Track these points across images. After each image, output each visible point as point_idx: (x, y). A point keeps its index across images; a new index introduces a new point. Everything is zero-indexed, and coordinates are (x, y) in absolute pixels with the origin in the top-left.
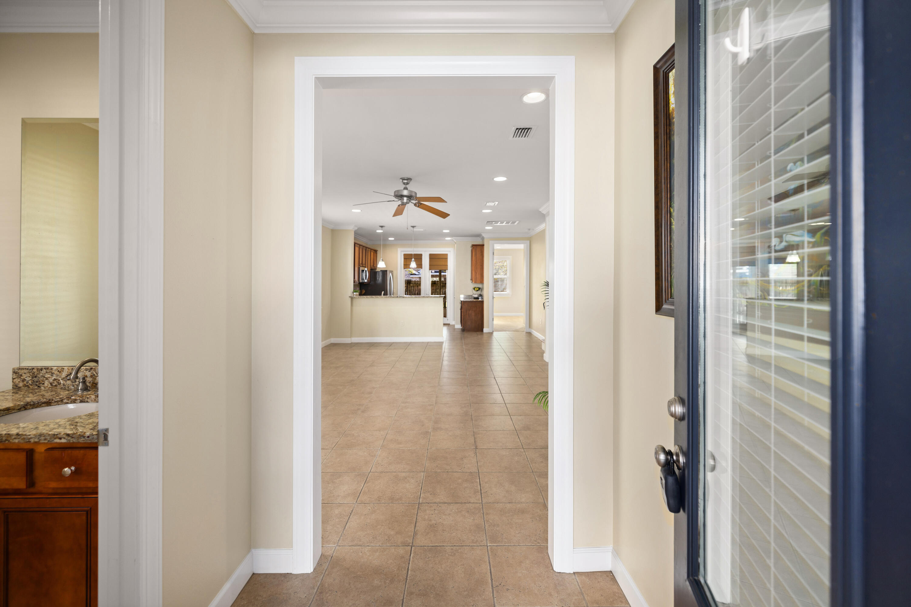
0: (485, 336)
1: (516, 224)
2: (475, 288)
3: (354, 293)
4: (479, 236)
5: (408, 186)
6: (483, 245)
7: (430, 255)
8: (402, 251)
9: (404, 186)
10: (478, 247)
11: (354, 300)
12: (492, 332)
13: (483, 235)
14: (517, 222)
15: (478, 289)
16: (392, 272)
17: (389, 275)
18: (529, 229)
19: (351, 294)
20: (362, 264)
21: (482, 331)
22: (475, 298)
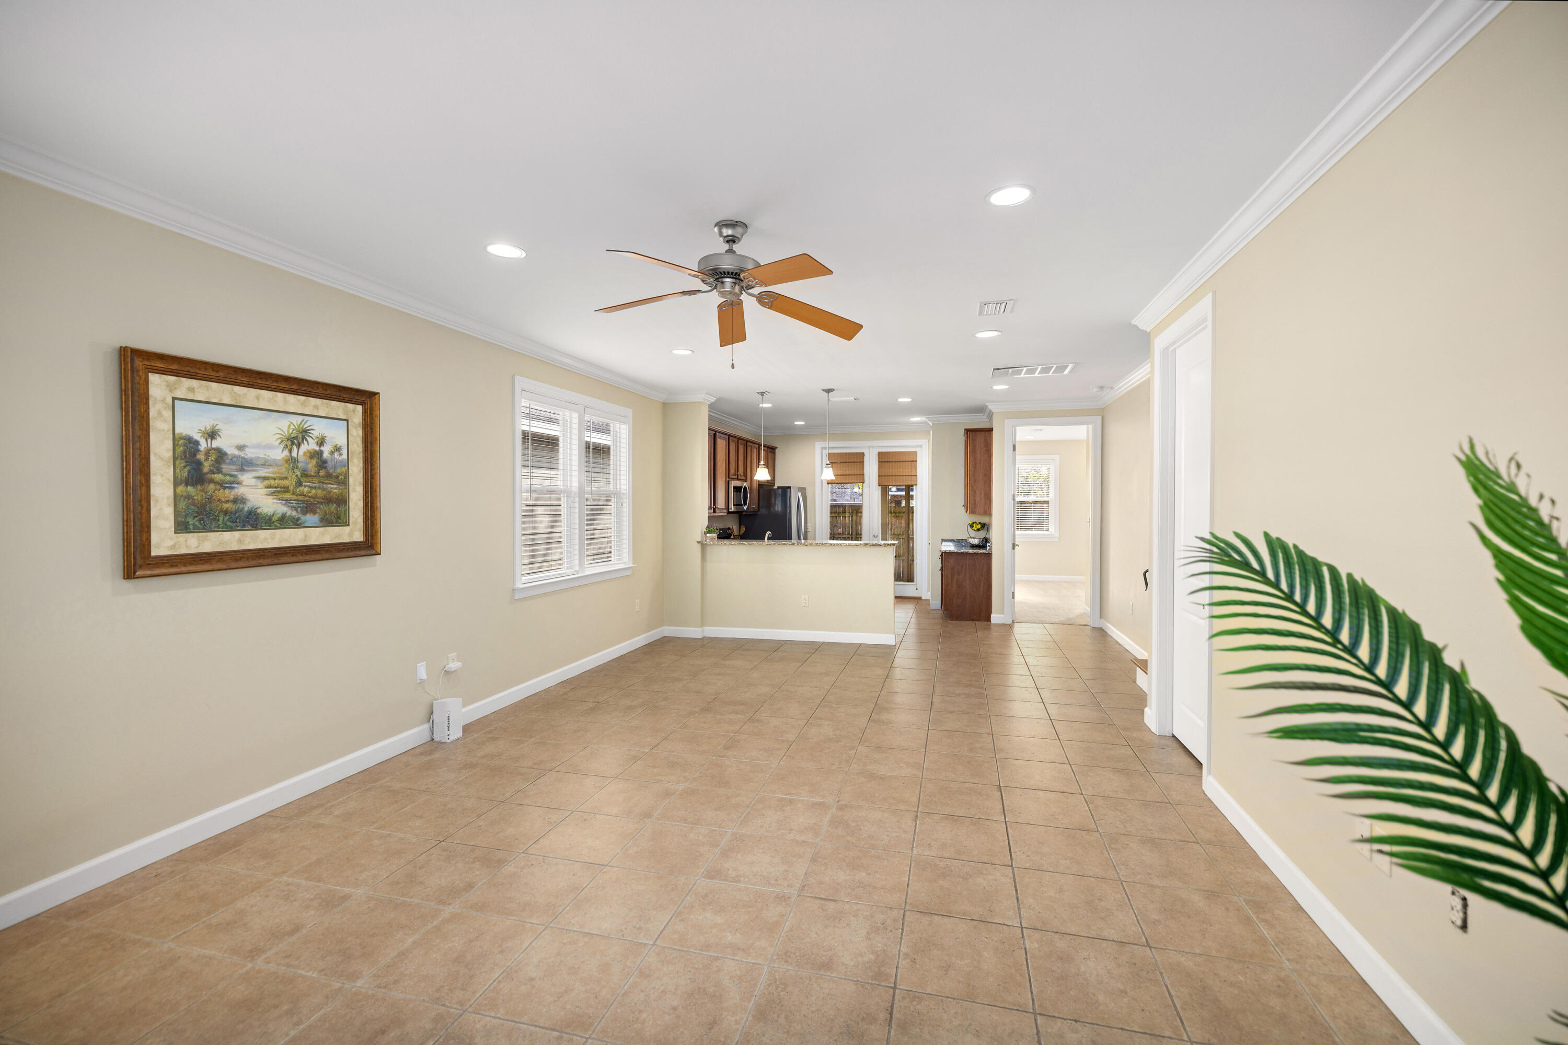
0: (994, 633)
1: (1066, 372)
2: (973, 523)
3: (708, 535)
4: (980, 409)
5: (736, 247)
6: (991, 430)
7: (880, 454)
8: (823, 448)
9: (726, 247)
10: (978, 433)
11: (709, 550)
12: (1010, 622)
13: (991, 407)
14: (1070, 366)
15: (979, 526)
16: (803, 490)
17: (795, 496)
18: (1102, 388)
19: (702, 537)
20: (736, 473)
21: (988, 619)
22: (973, 546)
